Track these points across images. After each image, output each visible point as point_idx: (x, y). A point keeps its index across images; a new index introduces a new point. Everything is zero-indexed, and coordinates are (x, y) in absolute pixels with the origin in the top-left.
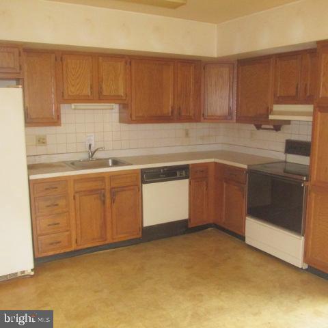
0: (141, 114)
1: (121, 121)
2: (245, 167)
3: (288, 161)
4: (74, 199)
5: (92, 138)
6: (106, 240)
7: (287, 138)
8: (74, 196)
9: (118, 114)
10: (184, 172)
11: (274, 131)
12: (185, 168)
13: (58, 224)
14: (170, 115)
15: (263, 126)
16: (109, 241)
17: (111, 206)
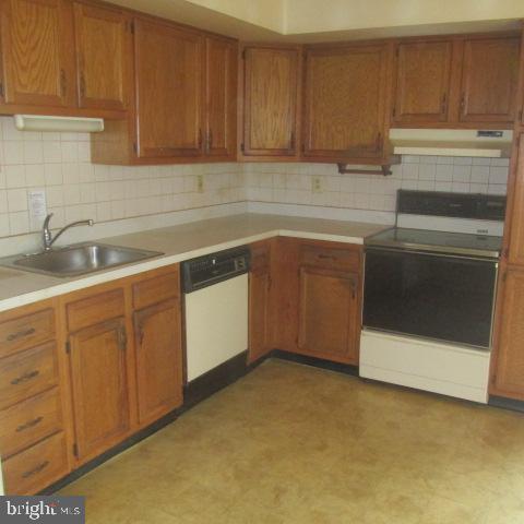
0: (152, 145)
1: (97, 158)
2: (359, 241)
3: (399, 225)
4: (68, 351)
5: (42, 200)
6: (129, 429)
7: (399, 188)
8: (68, 344)
9: (89, 145)
10: (243, 260)
11: (382, 176)
12: (243, 251)
13: (39, 419)
14: (197, 146)
15: (349, 167)
16: (134, 429)
17: (135, 352)
